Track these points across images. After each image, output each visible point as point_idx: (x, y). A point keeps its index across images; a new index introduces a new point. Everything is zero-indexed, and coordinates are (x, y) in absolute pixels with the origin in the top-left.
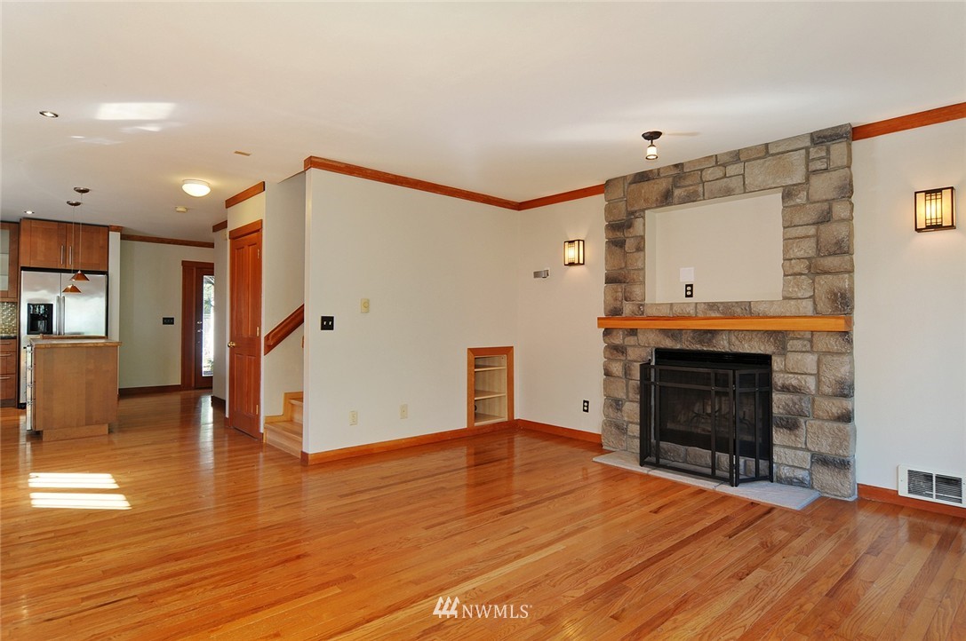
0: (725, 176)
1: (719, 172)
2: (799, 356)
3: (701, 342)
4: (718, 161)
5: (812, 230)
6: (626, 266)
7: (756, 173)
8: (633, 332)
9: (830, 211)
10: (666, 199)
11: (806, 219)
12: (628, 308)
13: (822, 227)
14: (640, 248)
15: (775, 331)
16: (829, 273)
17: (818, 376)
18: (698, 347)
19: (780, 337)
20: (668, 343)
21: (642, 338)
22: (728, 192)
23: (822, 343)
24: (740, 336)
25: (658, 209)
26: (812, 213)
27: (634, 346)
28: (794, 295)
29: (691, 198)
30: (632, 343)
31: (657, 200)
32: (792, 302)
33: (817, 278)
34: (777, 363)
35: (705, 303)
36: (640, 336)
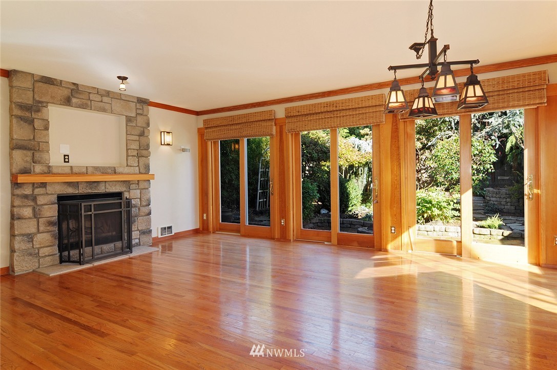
0: (102, 102)
1: (98, 98)
2: (135, 191)
3: (91, 188)
4: (98, 91)
5: (137, 138)
6: (34, 138)
7: (117, 105)
8: (44, 185)
9: (144, 132)
10: (67, 102)
11: (136, 133)
12: (38, 168)
13: (141, 137)
14: (47, 128)
15: (125, 181)
16: (144, 157)
17: (140, 199)
18: (90, 191)
19: (127, 183)
20: (70, 191)
21: (50, 189)
22: (104, 110)
23: (142, 185)
24: (111, 184)
25: (61, 106)
26: (137, 131)
27: (42, 195)
28: (132, 165)
29: (83, 106)
30: (42, 192)
31: (61, 100)
32: (132, 168)
33: (140, 158)
34: (126, 195)
35: (92, 167)
36: (48, 188)
